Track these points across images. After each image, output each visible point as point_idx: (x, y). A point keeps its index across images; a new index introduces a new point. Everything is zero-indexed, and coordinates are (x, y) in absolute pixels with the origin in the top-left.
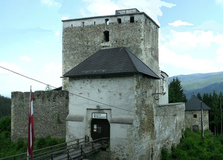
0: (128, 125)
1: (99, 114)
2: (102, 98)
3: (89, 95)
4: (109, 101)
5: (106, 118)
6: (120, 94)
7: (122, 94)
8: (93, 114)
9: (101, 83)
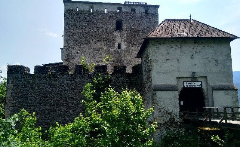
0: (233, 91)
1: (193, 82)
2: (195, 65)
3: (179, 61)
4: (204, 68)
5: (200, 87)
6: (217, 61)
7: (219, 61)
8: (185, 83)
9: (193, 49)
